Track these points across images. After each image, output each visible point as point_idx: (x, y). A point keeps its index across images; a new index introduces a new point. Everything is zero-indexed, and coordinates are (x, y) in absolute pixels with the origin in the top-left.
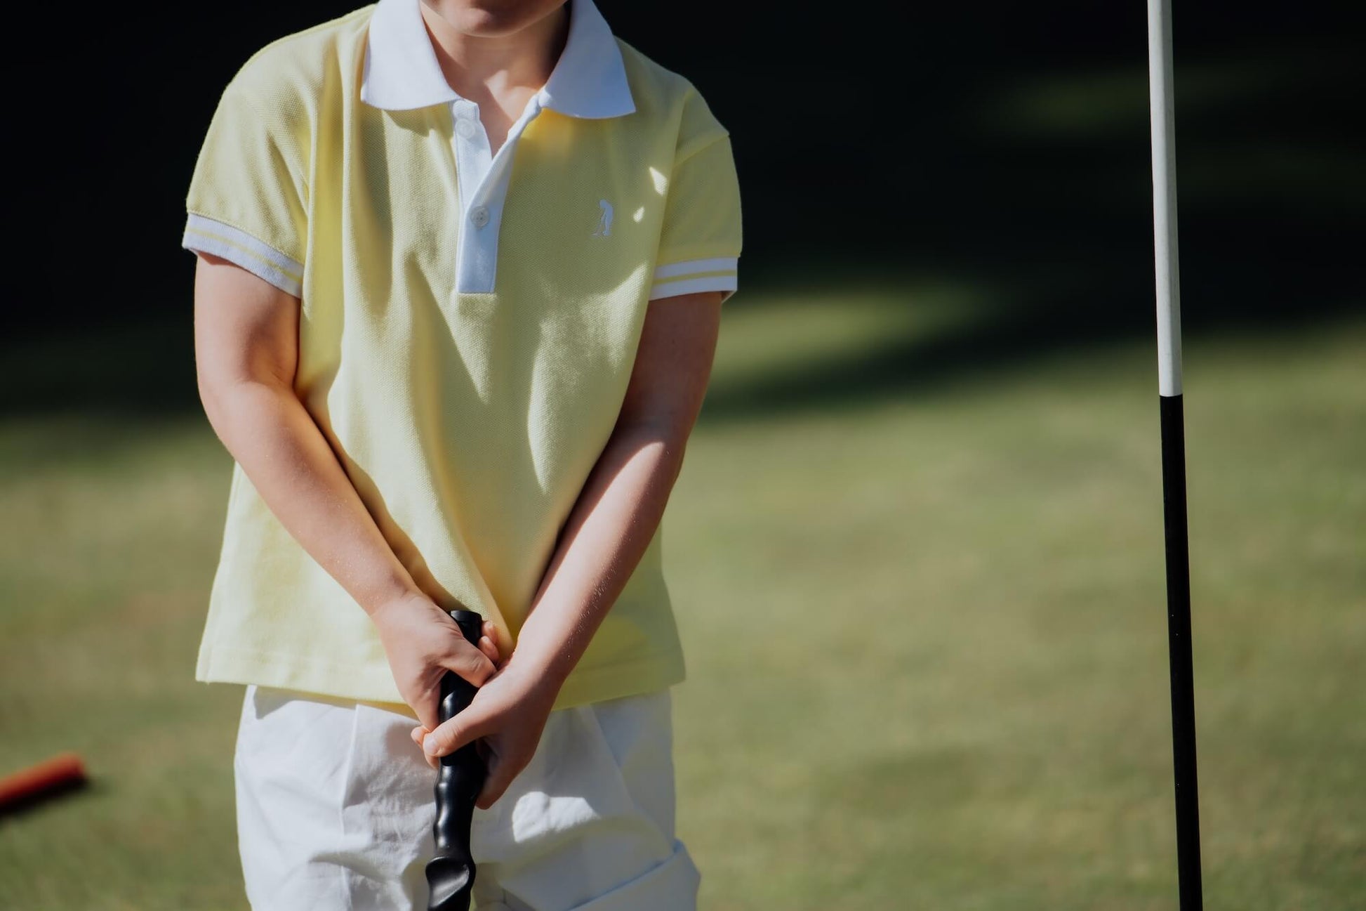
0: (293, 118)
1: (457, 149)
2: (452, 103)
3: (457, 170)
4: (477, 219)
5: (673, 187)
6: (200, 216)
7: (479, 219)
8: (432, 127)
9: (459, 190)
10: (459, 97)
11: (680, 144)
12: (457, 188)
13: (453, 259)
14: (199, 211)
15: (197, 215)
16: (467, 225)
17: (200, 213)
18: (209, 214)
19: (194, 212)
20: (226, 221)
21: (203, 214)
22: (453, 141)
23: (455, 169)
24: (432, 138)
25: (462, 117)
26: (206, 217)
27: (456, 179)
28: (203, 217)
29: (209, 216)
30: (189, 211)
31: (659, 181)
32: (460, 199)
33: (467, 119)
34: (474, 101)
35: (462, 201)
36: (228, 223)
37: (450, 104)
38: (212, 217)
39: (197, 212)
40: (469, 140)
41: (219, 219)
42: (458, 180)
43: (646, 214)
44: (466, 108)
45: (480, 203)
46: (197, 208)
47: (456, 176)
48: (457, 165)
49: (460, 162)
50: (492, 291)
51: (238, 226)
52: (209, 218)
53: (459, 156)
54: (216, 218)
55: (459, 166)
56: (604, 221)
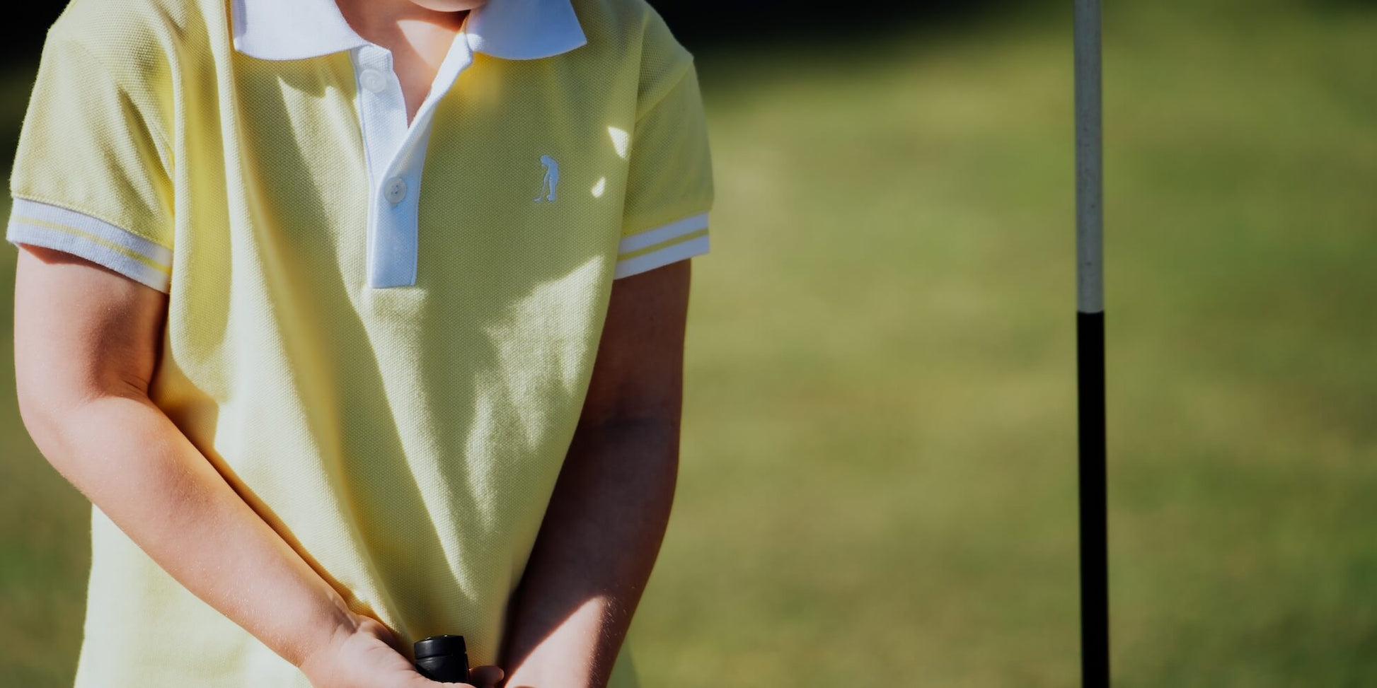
0: (149, 66)
1: (363, 114)
2: (358, 49)
3: (363, 132)
4: (392, 193)
5: (637, 147)
6: (31, 201)
7: (394, 194)
8: (328, 84)
9: (366, 157)
10: (365, 42)
11: (643, 90)
12: (363, 156)
13: (363, 246)
14: (29, 195)
15: (27, 200)
16: (381, 203)
17: (31, 198)
18: (43, 197)
19: (22, 196)
20: (67, 205)
21: (35, 198)
22: (356, 102)
23: (360, 130)
25: (370, 67)
26: (39, 202)
27: (362, 143)
28: (35, 201)
29: (43, 200)
30: (13, 194)
31: (619, 139)
32: (368, 166)
33: (376, 69)
34: (385, 46)
35: (371, 172)
36: (71, 207)
37: (354, 52)
38: (48, 201)
39: (27, 197)
40: (377, 95)
41: (58, 203)
42: (365, 144)
43: (607, 187)
44: (375, 55)
45: (394, 175)
46: (27, 190)
47: (362, 140)
48: (361, 126)
49: (366, 121)
50: (413, 283)
51: (85, 211)
52: (44, 203)
53: (365, 116)
54: (52, 202)
55: (364, 128)
56: (548, 183)
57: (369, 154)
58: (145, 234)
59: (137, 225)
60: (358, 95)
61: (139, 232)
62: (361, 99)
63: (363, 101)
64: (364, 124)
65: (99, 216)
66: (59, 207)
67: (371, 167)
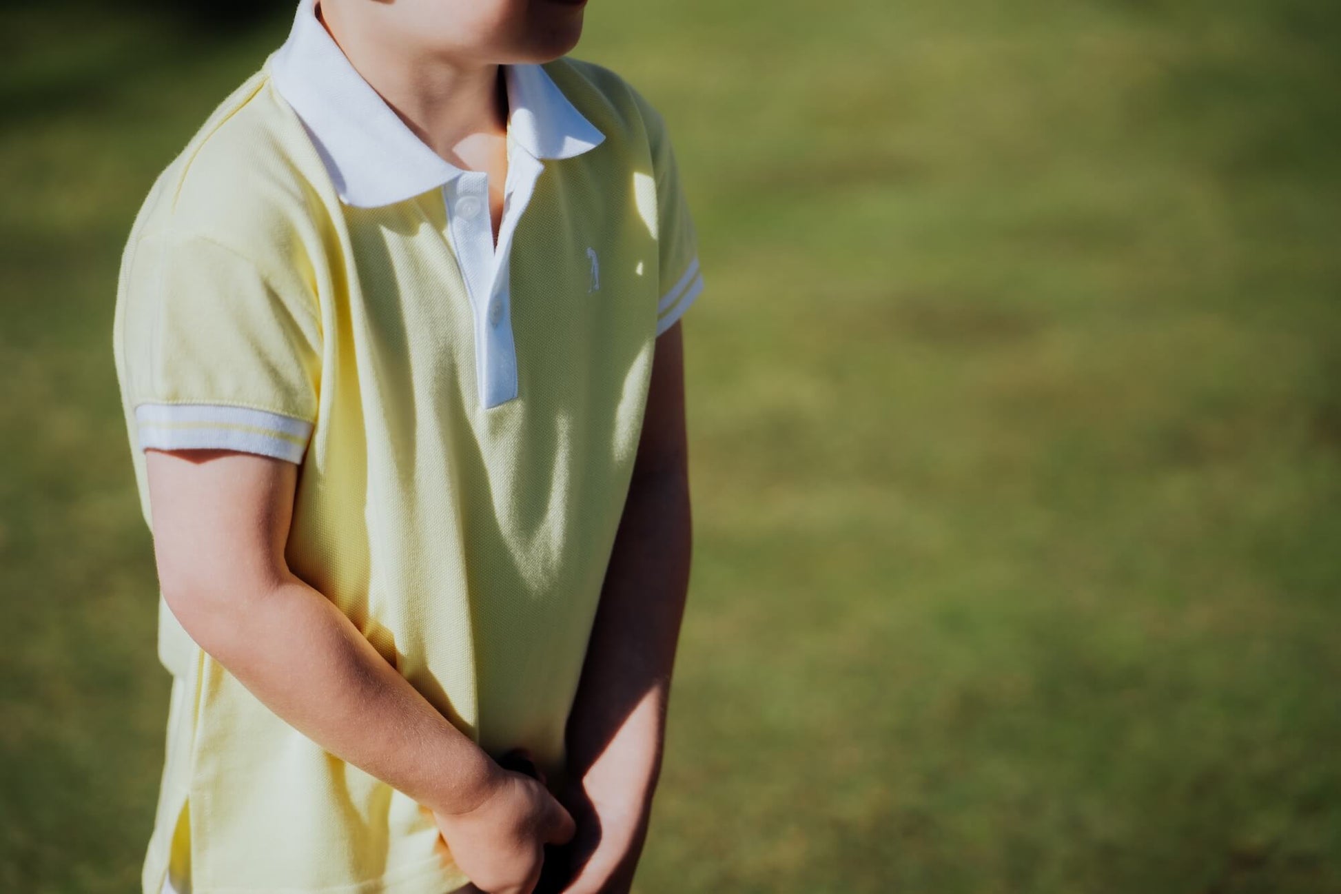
1: (456, 244)
2: (456, 180)
3: (458, 261)
4: (495, 314)
8: (421, 221)
10: (462, 171)
12: (464, 284)
15: (177, 405)
17: (180, 402)
20: (217, 402)
21: (184, 401)
22: (447, 232)
23: (456, 260)
24: (425, 232)
25: (466, 193)
28: (186, 405)
29: (193, 402)
32: (470, 296)
33: (474, 195)
35: (473, 297)
36: (222, 403)
38: (198, 402)
39: (175, 402)
44: (474, 182)
45: (495, 296)
48: (456, 255)
49: (460, 250)
50: (516, 395)
51: (235, 403)
52: (194, 405)
53: (458, 244)
54: (202, 402)
55: (459, 256)
56: (594, 273)
57: (468, 282)
58: (294, 413)
59: (287, 406)
60: (449, 225)
61: (288, 411)
62: (452, 229)
63: (453, 231)
64: (458, 253)
65: (251, 405)
66: (210, 405)
67: (472, 293)
